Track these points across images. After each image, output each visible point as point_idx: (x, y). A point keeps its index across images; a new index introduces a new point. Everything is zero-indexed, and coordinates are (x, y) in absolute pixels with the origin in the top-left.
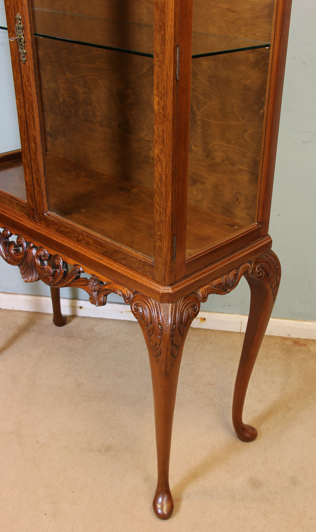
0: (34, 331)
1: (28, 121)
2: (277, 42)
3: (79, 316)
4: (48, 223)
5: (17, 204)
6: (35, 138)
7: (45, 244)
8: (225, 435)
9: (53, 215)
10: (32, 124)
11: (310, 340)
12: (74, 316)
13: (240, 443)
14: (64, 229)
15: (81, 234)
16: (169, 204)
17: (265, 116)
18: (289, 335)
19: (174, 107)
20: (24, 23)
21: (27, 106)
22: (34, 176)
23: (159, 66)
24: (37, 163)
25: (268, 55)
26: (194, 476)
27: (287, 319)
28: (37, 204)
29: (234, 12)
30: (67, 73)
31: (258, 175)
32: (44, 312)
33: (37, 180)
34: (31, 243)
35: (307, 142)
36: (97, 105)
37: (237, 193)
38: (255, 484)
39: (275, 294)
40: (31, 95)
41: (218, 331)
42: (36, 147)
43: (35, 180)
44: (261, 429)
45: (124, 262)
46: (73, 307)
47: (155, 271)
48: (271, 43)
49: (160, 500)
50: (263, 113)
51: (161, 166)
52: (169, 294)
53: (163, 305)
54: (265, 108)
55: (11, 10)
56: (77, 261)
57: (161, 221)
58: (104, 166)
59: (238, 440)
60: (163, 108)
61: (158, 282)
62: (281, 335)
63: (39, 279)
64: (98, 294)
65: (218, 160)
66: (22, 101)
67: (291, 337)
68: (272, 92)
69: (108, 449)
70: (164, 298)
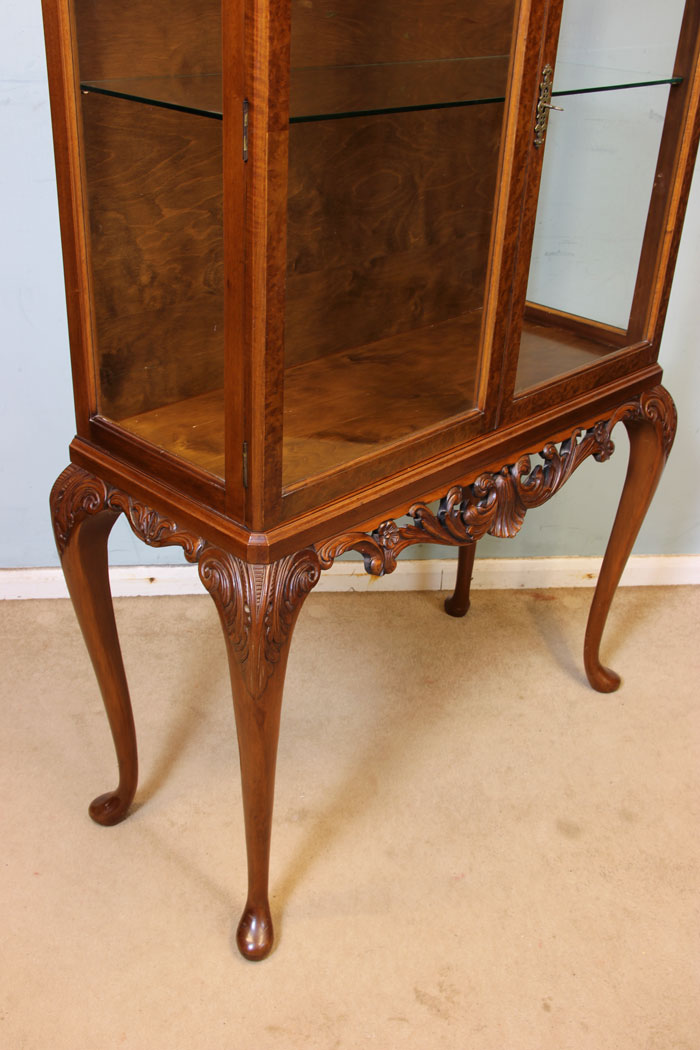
11: (557, 589)
18: (523, 585)
27: (517, 558)
35: (552, 254)
62: (509, 587)
67: (526, 587)
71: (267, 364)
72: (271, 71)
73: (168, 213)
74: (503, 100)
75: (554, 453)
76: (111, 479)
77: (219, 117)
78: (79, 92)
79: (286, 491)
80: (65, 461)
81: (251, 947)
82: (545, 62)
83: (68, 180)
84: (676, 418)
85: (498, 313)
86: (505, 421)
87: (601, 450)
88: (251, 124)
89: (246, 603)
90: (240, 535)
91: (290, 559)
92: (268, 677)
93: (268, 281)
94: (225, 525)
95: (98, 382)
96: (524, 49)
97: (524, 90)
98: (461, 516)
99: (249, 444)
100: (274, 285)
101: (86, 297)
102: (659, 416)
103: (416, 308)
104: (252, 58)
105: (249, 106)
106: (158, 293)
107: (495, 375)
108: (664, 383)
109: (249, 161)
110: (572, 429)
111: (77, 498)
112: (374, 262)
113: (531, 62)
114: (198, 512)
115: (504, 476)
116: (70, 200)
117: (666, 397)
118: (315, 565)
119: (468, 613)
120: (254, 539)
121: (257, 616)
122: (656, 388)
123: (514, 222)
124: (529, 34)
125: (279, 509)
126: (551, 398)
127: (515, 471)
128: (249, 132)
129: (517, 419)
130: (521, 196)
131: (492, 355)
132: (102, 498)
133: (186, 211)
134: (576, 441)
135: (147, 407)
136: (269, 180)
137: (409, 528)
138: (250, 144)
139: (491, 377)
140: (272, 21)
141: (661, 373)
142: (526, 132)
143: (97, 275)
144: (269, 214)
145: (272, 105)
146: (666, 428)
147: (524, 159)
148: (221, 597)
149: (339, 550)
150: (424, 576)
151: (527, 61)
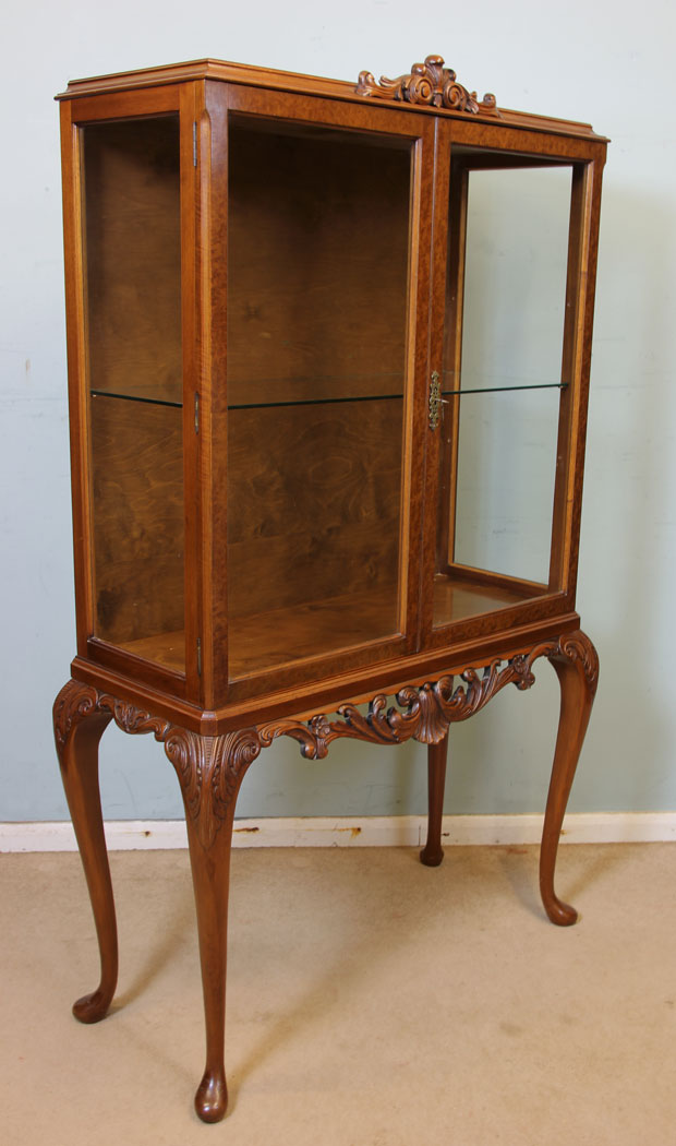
71: (213, 577)
72: (212, 375)
73: (155, 485)
74: (402, 396)
75: (475, 678)
76: (101, 685)
77: (180, 406)
78: (89, 395)
79: (232, 680)
80: (66, 677)
81: (207, 1109)
82: (433, 368)
83: (79, 457)
84: (596, 659)
85: (410, 555)
86: (427, 646)
87: (524, 680)
88: (200, 408)
89: (198, 766)
90: (196, 713)
91: (235, 735)
92: (217, 830)
93: (213, 516)
94: (184, 707)
95: (95, 611)
96: (413, 361)
97: (416, 388)
98: (388, 721)
99: (201, 637)
100: (218, 519)
101: (89, 543)
102: (579, 656)
103: (371, 571)
104: (201, 366)
105: (199, 396)
106: (146, 545)
107: (413, 606)
108: (583, 627)
109: (199, 434)
110: (491, 659)
111: (75, 705)
112: (330, 530)
113: (421, 370)
114: (165, 700)
115: (427, 691)
116: (79, 472)
117: (584, 640)
118: (257, 744)
119: (442, 864)
120: (206, 716)
121: (207, 776)
122: (575, 632)
123: (418, 485)
124: (417, 351)
125: (226, 696)
126: (469, 631)
127: (438, 688)
128: (199, 414)
129: (438, 646)
130: (422, 465)
131: (409, 589)
132: (94, 703)
133: (171, 483)
134: (495, 669)
135: (135, 636)
136: (213, 444)
137: (339, 723)
138: (200, 421)
139: (409, 608)
140: (213, 342)
141: (579, 619)
142: (422, 419)
143: (97, 528)
144: (214, 468)
145: (214, 395)
146: (587, 667)
147: (422, 438)
148: (181, 764)
149: (277, 733)
150: (403, 831)
151: (417, 369)
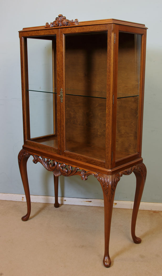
0: (47, 209)
1: (61, 120)
2: (141, 94)
3: (64, 204)
4: (65, 154)
5: (53, 149)
6: (63, 126)
7: (64, 162)
8: (128, 241)
9: (67, 152)
10: (63, 121)
12: (62, 204)
13: (135, 244)
14: (72, 156)
15: (79, 156)
16: (111, 141)
17: (138, 117)
19: (112, 112)
20: (63, 91)
21: (61, 116)
22: (62, 138)
23: (108, 101)
24: (63, 134)
25: (138, 99)
26: (118, 254)
28: (62, 148)
29: (126, 87)
30: (67, 108)
31: (137, 136)
32: (50, 203)
33: (63, 140)
34: (59, 162)
36: (78, 118)
37: (130, 144)
38: (142, 257)
39: (145, 179)
40: (63, 112)
41: (122, 209)
42: (63, 129)
43: (62, 140)
44: (143, 239)
45: (94, 164)
46: (62, 200)
47: (106, 165)
48: (139, 95)
49: (106, 258)
50: (138, 116)
51: (108, 130)
52: (110, 172)
53: (108, 176)
54: (138, 115)
55: (59, 88)
56: (77, 166)
57: (108, 147)
58: (80, 139)
59: (134, 243)
60: (109, 112)
61: (106, 168)
63: (61, 175)
64: (84, 176)
65: (123, 133)
66: (60, 114)
68: (140, 109)
69: (83, 246)
70: (108, 173)
